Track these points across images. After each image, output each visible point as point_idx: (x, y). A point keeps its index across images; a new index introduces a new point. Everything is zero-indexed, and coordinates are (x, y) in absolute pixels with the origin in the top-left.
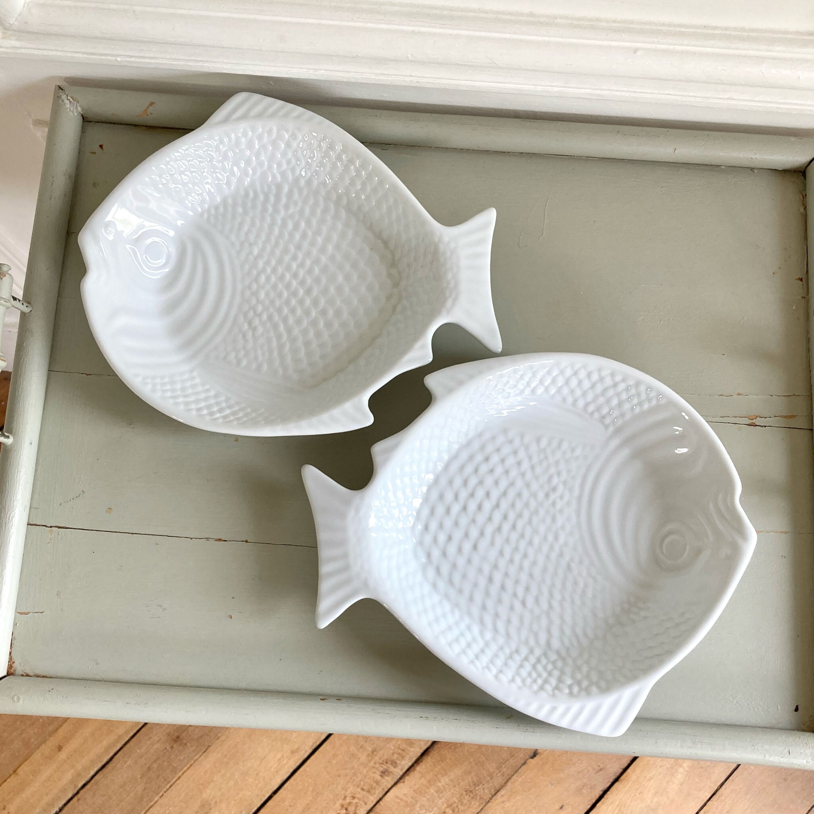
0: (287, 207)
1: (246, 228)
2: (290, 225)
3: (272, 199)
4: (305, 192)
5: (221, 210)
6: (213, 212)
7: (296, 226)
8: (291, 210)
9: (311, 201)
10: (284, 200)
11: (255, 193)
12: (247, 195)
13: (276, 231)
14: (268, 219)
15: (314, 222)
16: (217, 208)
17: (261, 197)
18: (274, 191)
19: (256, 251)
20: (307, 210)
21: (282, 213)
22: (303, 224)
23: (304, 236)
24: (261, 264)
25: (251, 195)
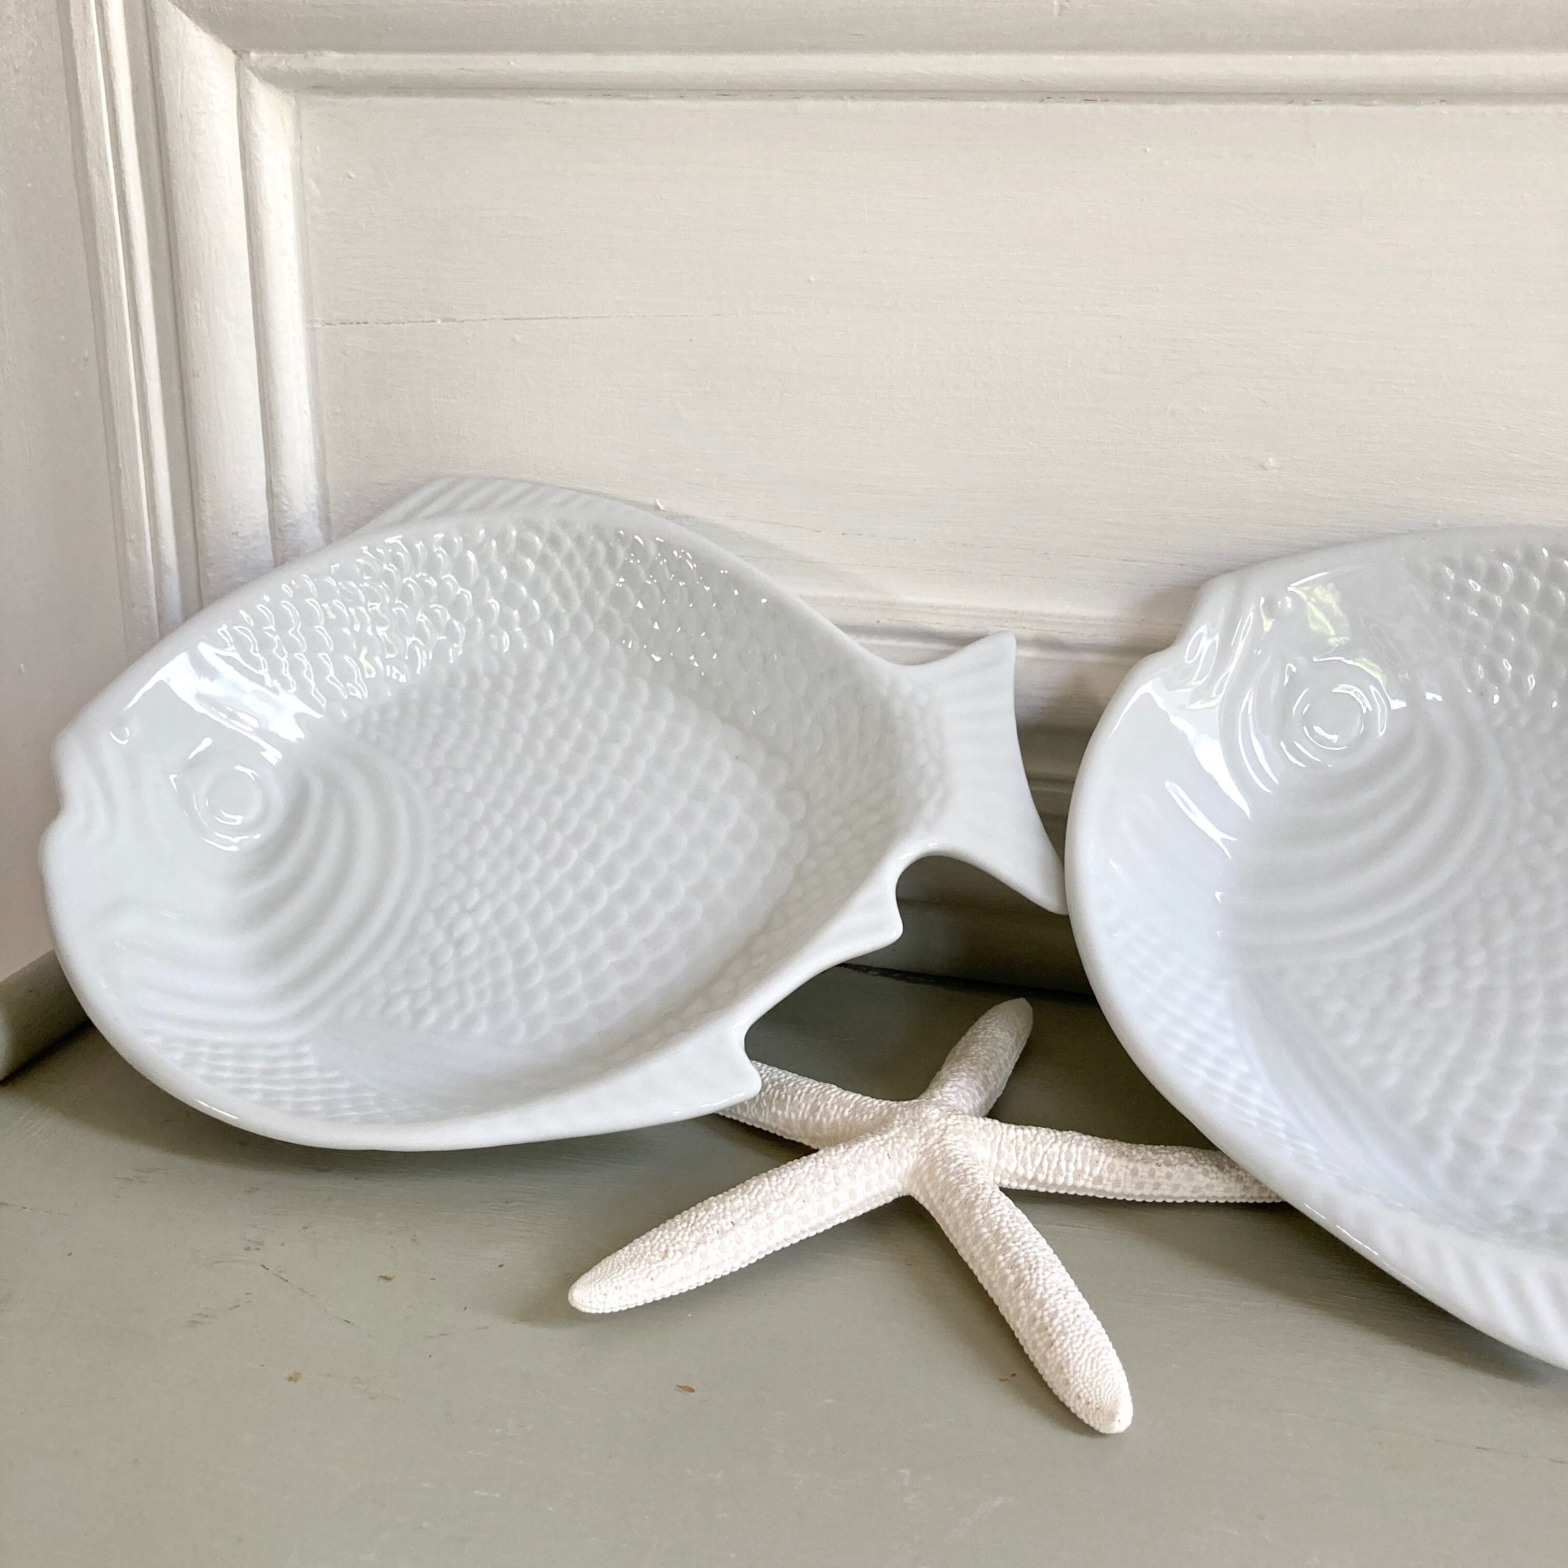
0: (542, 697)
1: (448, 743)
2: (550, 730)
3: (510, 685)
4: (584, 667)
5: (395, 713)
6: (375, 717)
7: (564, 730)
8: (553, 700)
9: (597, 682)
10: (536, 685)
11: (473, 677)
12: (452, 683)
13: (519, 741)
14: (501, 723)
15: (605, 718)
16: (384, 711)
17: (486, 683)
18: (514, 669)
19: (469, 785)
20: (588, 701)
21: (533, 707)
22: (579, 726)
23: (581, 747)
24: (480, 807)
25: (464, 682)
